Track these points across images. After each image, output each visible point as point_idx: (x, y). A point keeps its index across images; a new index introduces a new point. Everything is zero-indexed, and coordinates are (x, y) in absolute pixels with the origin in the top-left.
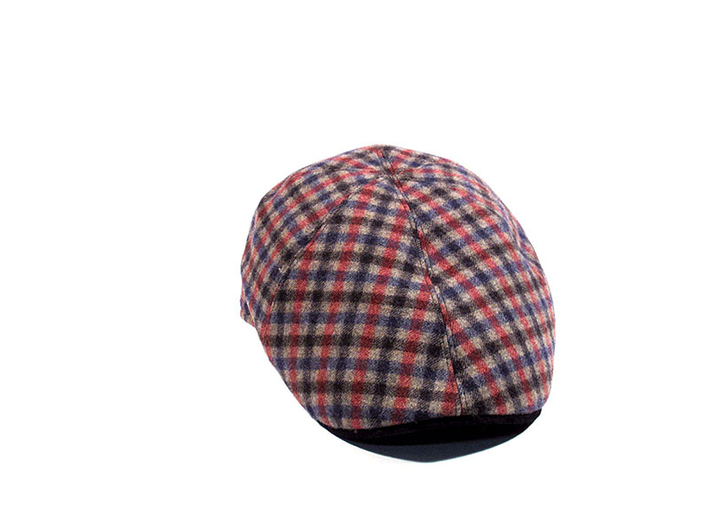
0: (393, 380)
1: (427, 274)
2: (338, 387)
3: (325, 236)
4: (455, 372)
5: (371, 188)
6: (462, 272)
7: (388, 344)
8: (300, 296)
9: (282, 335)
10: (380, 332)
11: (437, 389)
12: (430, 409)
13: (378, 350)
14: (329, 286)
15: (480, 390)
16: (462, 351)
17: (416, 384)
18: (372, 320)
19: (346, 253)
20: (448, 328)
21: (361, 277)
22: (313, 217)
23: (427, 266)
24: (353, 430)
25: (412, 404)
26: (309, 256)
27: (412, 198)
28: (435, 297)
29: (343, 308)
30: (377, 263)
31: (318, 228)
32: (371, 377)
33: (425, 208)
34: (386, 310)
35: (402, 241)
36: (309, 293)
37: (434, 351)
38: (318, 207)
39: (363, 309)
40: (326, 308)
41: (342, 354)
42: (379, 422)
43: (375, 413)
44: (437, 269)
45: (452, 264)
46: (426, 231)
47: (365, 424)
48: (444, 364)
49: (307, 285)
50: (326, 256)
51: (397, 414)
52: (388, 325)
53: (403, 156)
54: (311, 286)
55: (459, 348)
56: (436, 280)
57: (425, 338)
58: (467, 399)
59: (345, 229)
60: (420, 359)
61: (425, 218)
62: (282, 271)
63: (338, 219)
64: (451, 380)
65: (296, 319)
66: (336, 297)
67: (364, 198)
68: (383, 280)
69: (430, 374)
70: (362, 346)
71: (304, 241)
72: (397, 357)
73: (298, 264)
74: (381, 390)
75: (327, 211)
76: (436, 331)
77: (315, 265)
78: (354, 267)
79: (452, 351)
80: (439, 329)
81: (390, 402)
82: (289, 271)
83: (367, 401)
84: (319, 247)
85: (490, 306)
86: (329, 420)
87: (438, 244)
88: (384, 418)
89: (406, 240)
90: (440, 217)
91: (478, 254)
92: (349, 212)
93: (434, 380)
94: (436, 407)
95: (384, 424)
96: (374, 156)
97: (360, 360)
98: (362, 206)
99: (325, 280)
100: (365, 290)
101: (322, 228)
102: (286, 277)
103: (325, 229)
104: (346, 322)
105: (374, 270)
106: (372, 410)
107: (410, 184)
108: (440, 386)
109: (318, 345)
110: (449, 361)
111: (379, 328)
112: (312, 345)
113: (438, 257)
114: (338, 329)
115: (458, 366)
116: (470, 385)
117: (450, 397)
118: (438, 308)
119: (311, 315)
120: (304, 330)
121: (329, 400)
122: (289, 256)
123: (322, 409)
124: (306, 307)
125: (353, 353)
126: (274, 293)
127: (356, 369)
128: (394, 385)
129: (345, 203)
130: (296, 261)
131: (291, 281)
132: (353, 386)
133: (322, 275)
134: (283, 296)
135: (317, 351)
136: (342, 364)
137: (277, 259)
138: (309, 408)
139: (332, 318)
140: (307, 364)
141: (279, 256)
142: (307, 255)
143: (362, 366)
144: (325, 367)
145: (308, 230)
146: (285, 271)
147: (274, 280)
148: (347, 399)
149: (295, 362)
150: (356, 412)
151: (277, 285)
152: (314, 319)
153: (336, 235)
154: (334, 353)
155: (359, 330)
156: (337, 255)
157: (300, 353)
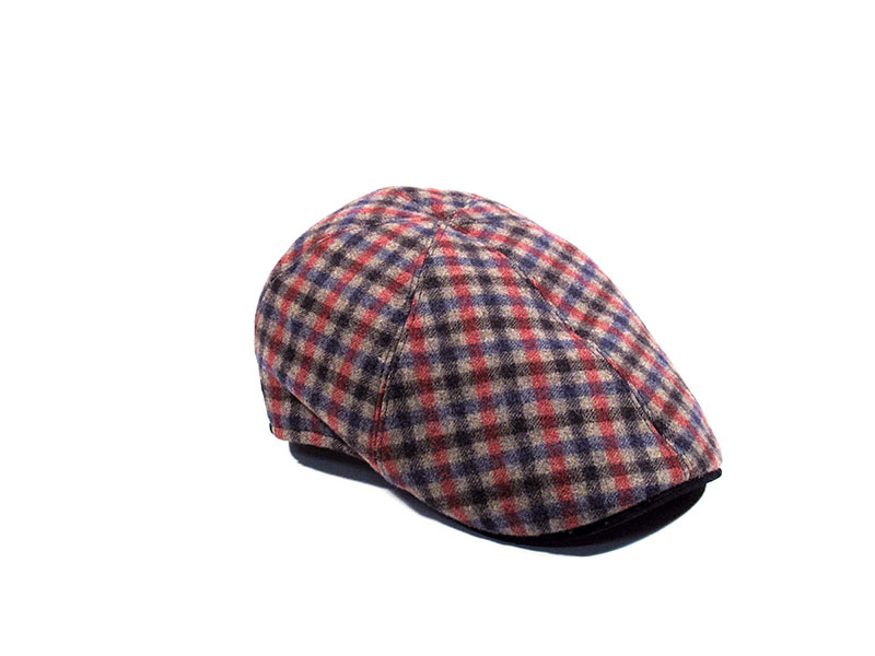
0: (600, 458)
1: (568, 328)
2: (532, 484)
3: (427, 307)
4: (661, 433)
5: (444, 238)
6: (600, 319)
7: (576, 418)
8: (427, 386)
9: (413, 441)
10: (559, 406)
11: (653, 456)
12: (660, 480)
13: (567, 428)
14: (465, 366)
15: (694, 445)
16: (656, 409)
17: (628, 456)
18: (542, 394)
19: (468, 321)
20: (630, 385)
21: (502, 347)
22: (394, 286)
23: (562, 320)
24: (567, 531)
25: (637, 481)
27: (496, 243)
28: (596, 352)
29: (497, 388)
30: (512, 326)
31: (411, 298)
32: (572, 461)
33: (520, 252)
34: (553, 379)
35: (523, 295)
36: (438, 380)
37: (629, 414)
38: (393, 272)
39: (524, 383)
40: (471, 393)
41: (520, 444)
42: (604, 511)
43: (596, 502)
44: (574, 321)
45: (584, 312)
46: (538, 279)
47: (586, 519)
48: (644, 427)
49: (432, 369)
50: (443, 329)
51: (625, 495)
52: (566, 396)
53: (436, 197)
54: (438, 371)
55: (651, 404)
56: (582, 333)
57: (613, 402)
58: (689, 460)
59: (449, 292)
60: (619, 427)
61: (527, 264)
62: (385, 359)
63: (432, 283)
64: (662, 442)
65: (430, 415)
66: (481, 376)
67: (449, 252)
68: (530, 345)
69: (636, 441)
70: (544, 427)
71: (399, 317)
72: (593, 430)
73: (406, 347)
74: (591, 473)
75: (410, 275)
76: (620, 391)
77: (431, 344)
78: (488, 337)
79: (647, 410)
80: (622, 388)
81: (609, 485)
82: (396, 358)
83: (579, 491)
84: (426, 320)
85: (646, 352)
86: (527, 527)
87: (559, 292)
88: (610, 506)
89: (525, 293)
90: (540, 260)
91: (600, 295)
92: (442, 272)
93: (645, 447)
94: (665, 477)
95: (611, 512)
97: (549, 446)
98: (452, 261)
99: (455, 359)
100: (516, 361)
101: (417, 296)
102: (395, 365)
103: (423, 297)
104: (510, 404)
105: (514, 334)
106: (590, 498)
107: (478, 227)
108: (654, 452)
109: (480, 441)
110: (648, 422)
111: (556, 402)
112: (469, 443)
113: (566, 307)
114: (502, 415)
115: (660, 426)
116: (684, 444)
117: (672, 462)
118: (609, 366)
119: (453, 405)
120: (448, 427)
121: (522, 503)
122: (386, 340)
123: (513, 518)
124: (441, 398)
125: (537, 439)
126: (381, 391)
127: (549, 456)
128: (604, 464)
129: (429, 261)
130: (401, 344)
131: (405, 370)
132: (554, 478)
133: (448, 354)
134: (398, 392)
135: (482, 449)
136: (526, 456)
137: (366, 347)
138: (487, 521)
139: (486, 404)
140: (470, 467)
141: (368, 343)
142: (417, 334)
143: (555, 451)
144: (502, 465)
145: (396, 303)
146: (389, 360)
147: (374, 374)
148: (551, 496)
149: (449, 470)
150: (569, 508)
151: (383, 379)
152: (459, 410)
153: (442, 301)
154: (508, 444)
155: (531, 410)
156: (458, 326)
157: (453, 456)
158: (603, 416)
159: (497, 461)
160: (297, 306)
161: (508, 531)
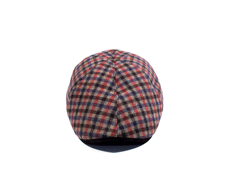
0: (98, 124)
1: (116, 91)
2: (82, 125)
3: (87, 78)
4: (118, 123)
5: (104, 63)
6: (127, 91)
7: (98, 113)
8: (77, 96)
9: (71, 109)
10: (97, 109)
11: (111, 128)
12: (107, 134)
13: (95, 114)
14: (85, 94)
15: (125, 129)
16: (121, 117)
17: (105, 126)
18: (95, 105)
19: (91, 83)
20: (118, 109)
21: (94, 91)
22: (85, 72)
23: (116, 89)
25: (102, 132)
26: (81, 84)
27: (117, 66)
28: (116, 98)
29: (87, 101)
30: (100, 87)
32: (91, 123)
33: (120, 70)
36: (79, 96)
37: (112, 116)
38: (87, 69)
39: (93, 101)
40: (83, 100)
41: (85, 115)
42: (92, 137)
43: (91, 135)
44: (119, 90)
45: (125, 88)
46: (118, 77)
47: (88, 138)
48: (115, 120)
49: (79, 93)
50: (86, 84)
51: (97, 135)
52: (99, 107)
53: (119, 53)
54: (80, 94)
55: (120, 115)
56: (118, 93)
57: (110, 111)
58: (119, 132)
59: (93, 76)
60: (107, 118)
61: (119, 73)
62: (73, 88)
63: (91, 73)
64: (116, 125)
65: (75, 103)
66: (86, 97)
67: (101, 66)
68: (101, 92)
69: (109, 123)
70: (90, 113)
71: (81, 79)
72: (100, 117)
73: (78, 86)
74: (94, 127)
75: (89, 70)
76: (114, 109)
77: (82, 87)
78: (93, 88)
79: (118, 116)
80: (115, 109)
81: (96, 131)
82: (75, 88)
83: (89, 130)
84: (84, 81)
85: (134, 103)
86: (79, 136)
87: (121, 82)
88: (93, 136)
89: (111, 80)
90: (124, 73)
91: (134, 85)
92: (95, 71)
93: (110, 125)
94: (109, 134)
96: (110, 53)
97: (89, 117)
98: (100, 68)
99: (84, 92)
100: (94, 95)
102: (74, 90)
103: (87, 76)
104: (87, 105)
105: (99, 89)
106: (90, 133)
107: (118, 62)
108: (112, 127)
109: (79, 112)
110: (117, 119)
111: (96, 107)
113: (121, 86)
114: (85, 107)
115: (119, 121)
116: (122, 128)
117: (114, 131)
118: (116, 102)
119: (79, 102)
120: (76, 107)
121: (79, 130)
122: (76, 84)
123: (78, 133)
124: (78, 100)
125: (88, 115)
126: (70, 96)
127: (88, 120)
128: (98, 126)
129: (95, 67)
131: (75, 92)
132: (86, 126)
133: (83, 90)
134: (72, 96)
135: (79, 114)
136: (84, 118)
137: (73, 85)
139: (84, 104)
140: (76, 118)
145: (83, 76)
148: (84, 130)
149: (73, 117)
150: (86, 134)
151: (71, 93)
152: (79, 104)
153: (90, 77)
154: (83, 115)
155: (91, 108)
156: (89, 84)
157: (74, 114)
158: (105, 114)
159: (80, 118)
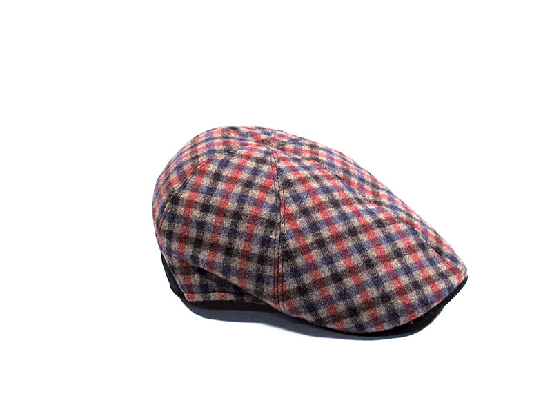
0: (418, 275)
1: (369, 201)
2: (386, 297)
3: (291, 199)
4: (441, 255)
6: (381, 193)
7: (398, 254)
8: (306, 249)
9: (304, 285)
10: (387, 248)
11: (443, 269)
13: (395, 260)
14: (326, 233)
16: (434, 241)
17: (431, 271)
18: (376, 243)
19: (319, 205)
20: (416, 229)
21: (345, 217)
22: (264, 189)
23: (363, 197)
24: (410, 322)
25: (442, 285)
27: (308, 155)
28: (391, 213)
29: (349, 243)
30: (343, 204)
31: (278, 195)
32: (404, 280)
33: (323, 158)
34: (378, 233)
35: (339, 184)
36: (312, 244)
37: (423, 247)
38: (259, 180)
39: (364, 238)
40: (334, 249)
41: (372, 275)
42: (430, 306)
43: (424, 302)
44: (369, 196)
45: (371, 190)
46: (341, 174)
47: (420, 313)
48: (432, 253)
49: (306, 238)
50: (305, 212)
51: (438, 294)
52: (388, 242)
54: (310, 239)
55: (430, 239)
57: (412, 241)
58: (461, 268)
59: (300, 188)
60: (421, 255)
61: (331, 165)
62: (275, 236)
63: (287, 184)
64: (444, 260)
65: (312, 267)
66: (337, 238)
68: (358, 214)
69: (431, 262)
70: (383, 262)
71: (276, 209)
72: (409, 259)
73: (286, 227)
74: (416, 285)
75: (271, 181)
76: (413, 234)
77: (301, 222)
78: (334, 212)
79: (429, 243)
80: (413, 232)
81: (428, 290)
82: (282, 235)
83: (413, 297)
84: (293, 208)
86: (385, 324)
87: (354, 180)
88: (433, 302)
90: (335, 162)
92: (291, 176)
93: (437, 265)
94: (454, 280)
95: (433, 306)
97: (389, 273)
98: (293, 169)
99: (319, 229)
100: (355, 225)
101: (281, 193)
102: (283, 239)
103: (285, 194)
104: (359, 252)
105: (347, 209)
106: (420, 300)
107: (290, 147)
109: (347, 277)
110: (432, 250)
111: (384, 246)
112: (340, 280)
113: (362, 188)
114: (357, 259)
115: (439, 251)
116: (455, 259)
117: (454, 271)
118: (401, 220)
119: (325, 258)
120: (325, 272)
121: (381, 311)
122: (271, 224)
123: (376, 320)
124: (316, 255)
125: (381, 270)
126: (277, 256)
127: (391, 279)
128: (421, 278)
129: (280, 171)
130: (282, 225)
131: (290, 241)
132: (397, 292)
133: (314, 227)
134: (289, 255)
135: (349, 282)
136: (377, 282)
137: (259, 230)
138: (360, 326)
139: (345, 254)
140: (344, 295)
141: (260, 227)
142: (290, 217)
143: (394, 275)
144: (365, 290)
145: (270, 199)
146: (278, 236)
147: (269, 247)
148: (398, 303)
149: (331, 298)
150: (410, 308)
151: (276, 249)
152: (330, 261)
153: (298, 195)
154: (365, 276)
155: (372, 253)
156: (314, 208)
157: (332, 290)
158: (411, 250)
159: (361, 287)
160: (197, 211)
161: (374, 330)
